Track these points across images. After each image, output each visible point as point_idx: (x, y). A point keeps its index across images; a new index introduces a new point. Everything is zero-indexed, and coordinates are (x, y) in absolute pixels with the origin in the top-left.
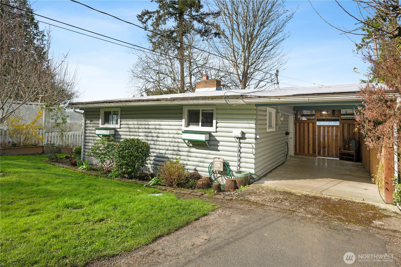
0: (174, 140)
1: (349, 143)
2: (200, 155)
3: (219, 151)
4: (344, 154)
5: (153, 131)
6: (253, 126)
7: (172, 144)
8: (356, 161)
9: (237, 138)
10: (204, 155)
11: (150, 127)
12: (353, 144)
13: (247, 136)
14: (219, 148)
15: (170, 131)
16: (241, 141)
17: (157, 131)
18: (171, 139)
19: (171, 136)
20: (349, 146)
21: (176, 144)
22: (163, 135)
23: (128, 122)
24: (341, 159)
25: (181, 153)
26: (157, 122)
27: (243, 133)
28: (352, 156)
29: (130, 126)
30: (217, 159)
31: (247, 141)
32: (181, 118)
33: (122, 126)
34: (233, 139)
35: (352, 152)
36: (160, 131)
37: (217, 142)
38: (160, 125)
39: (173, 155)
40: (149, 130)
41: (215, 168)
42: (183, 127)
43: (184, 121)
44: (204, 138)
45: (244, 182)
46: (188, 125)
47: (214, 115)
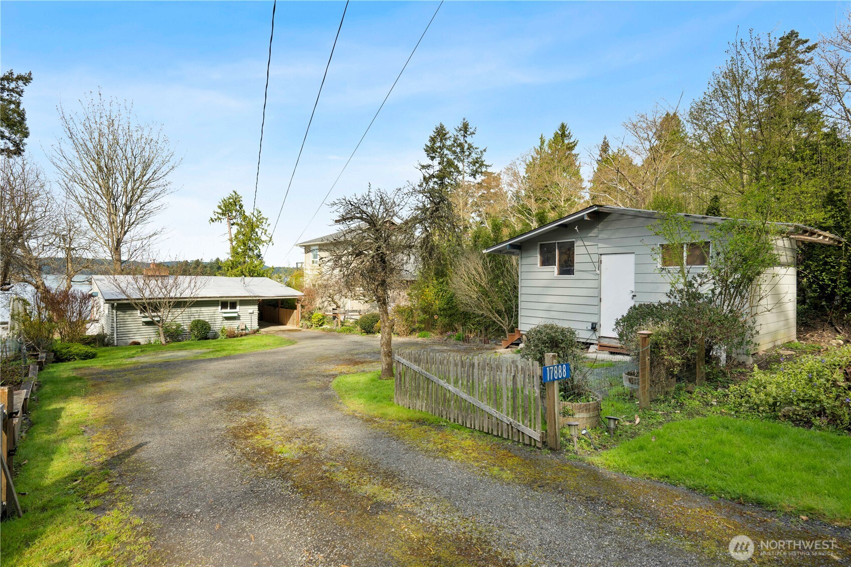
0: (214, 318)
2: (231, 323)
5: (195, 314)
6: (257, 307)
7: (210, 320)
9: (250, 313)
10: (233, 323)
11: (193, 312)
13: (254, 311)
14: (241, 319)
15: (209, 313)
16: (252, 314)
17: (198, 314)
18: (212, 318)
19: (210, 316)
21: (215, 320)
22: (207, 316)
23: (171, 311)
25: (219, 324)
29: (173, 313)
30: (241, 324)
31: (254, 314)
32: (218, 306)
34: (248, 314)
36: (201, 314)
37: (239, 316)
38: (200, 310)
40: (192, 314)
41: (240, 328)
42: (220, 310)
43: (220, 307)
44: (236, 315)
45: (258, 331)
46: (221, 309)
47: (238, 303)
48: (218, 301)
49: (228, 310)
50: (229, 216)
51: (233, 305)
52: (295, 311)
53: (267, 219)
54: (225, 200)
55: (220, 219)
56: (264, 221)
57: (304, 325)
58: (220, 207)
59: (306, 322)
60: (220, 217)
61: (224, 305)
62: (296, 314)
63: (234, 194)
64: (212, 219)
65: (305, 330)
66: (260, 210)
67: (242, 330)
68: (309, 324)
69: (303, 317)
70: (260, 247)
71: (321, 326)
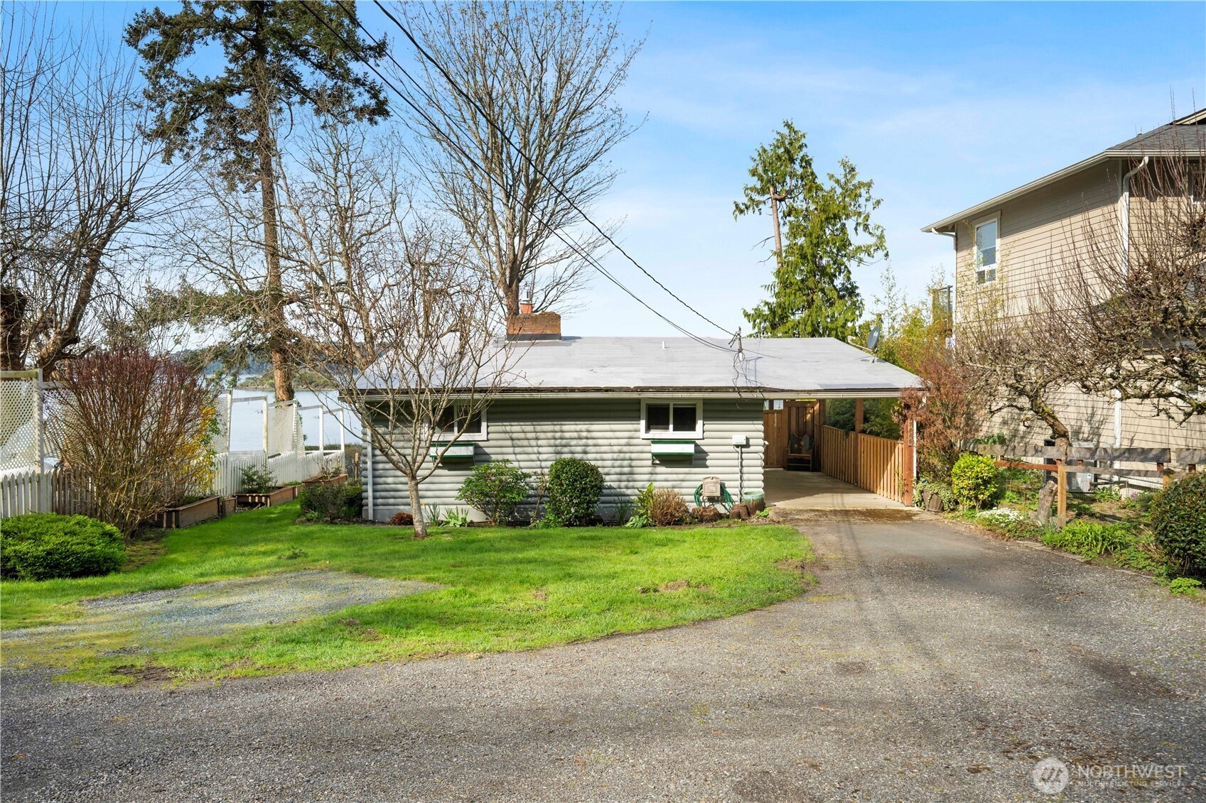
0: (622, 456)
1: (799, 441)
2: (674, 477)
3: (707, 467)
4: (790, 460)
5: (573, 442)
6: (762, 428)
7: (618, 463)
8: (814, 470)
9: (737, 446)
10: (681, 477)
11: (567, 435)
12: (805, 442)
13: (751, 442)
14: (708, 463)
15: (614, 442)
16: (744, 450)
17: (584, 441)
18: (615, 456)
19: (616, 449)
20: (800, 445)
21: (626, 463)
22: (597, 449)
23: (508, 428)
24: (789, 468)
25: (637, 477)
26: (582, 426)
27: (747, 439)
28: (808, 462)
29: (514, 436)
30: (709, 480)
31: (752, 449)
32: (638, 418)
33: (491, 436)
34: (731, 448)
35: (806, 455)
36: (590, 442)
37: (704, 455)
38: (589, 431)
39: (620, 481)
40: (564, 442)
41: (706, 493)
42: (643, 434)
43: (643, 423)
44: (689, 449)
45: (761, 505)
46: (648, 429)
47: (699, 412)
48: (638, 401)
49: (670, 433)
50: (776, 192)
51: (685, 418)
52: (900, 446)
53: (869, 185)
54: (765, 151)
55: (758, 204)
56: (863, 191)
57: (927, 496)
58: (754, 173)
59: (934, 487)
60: (757, 197)
61: (657, 414)
62: (903, 455)
63: (786, 131)
64: (737, 206)
65: (927, 516)
66: (852, 162)
67: (711, 499)
68: (945, 494)
69: (924, 468)
70: (852, 265)
71: (986, 505)
